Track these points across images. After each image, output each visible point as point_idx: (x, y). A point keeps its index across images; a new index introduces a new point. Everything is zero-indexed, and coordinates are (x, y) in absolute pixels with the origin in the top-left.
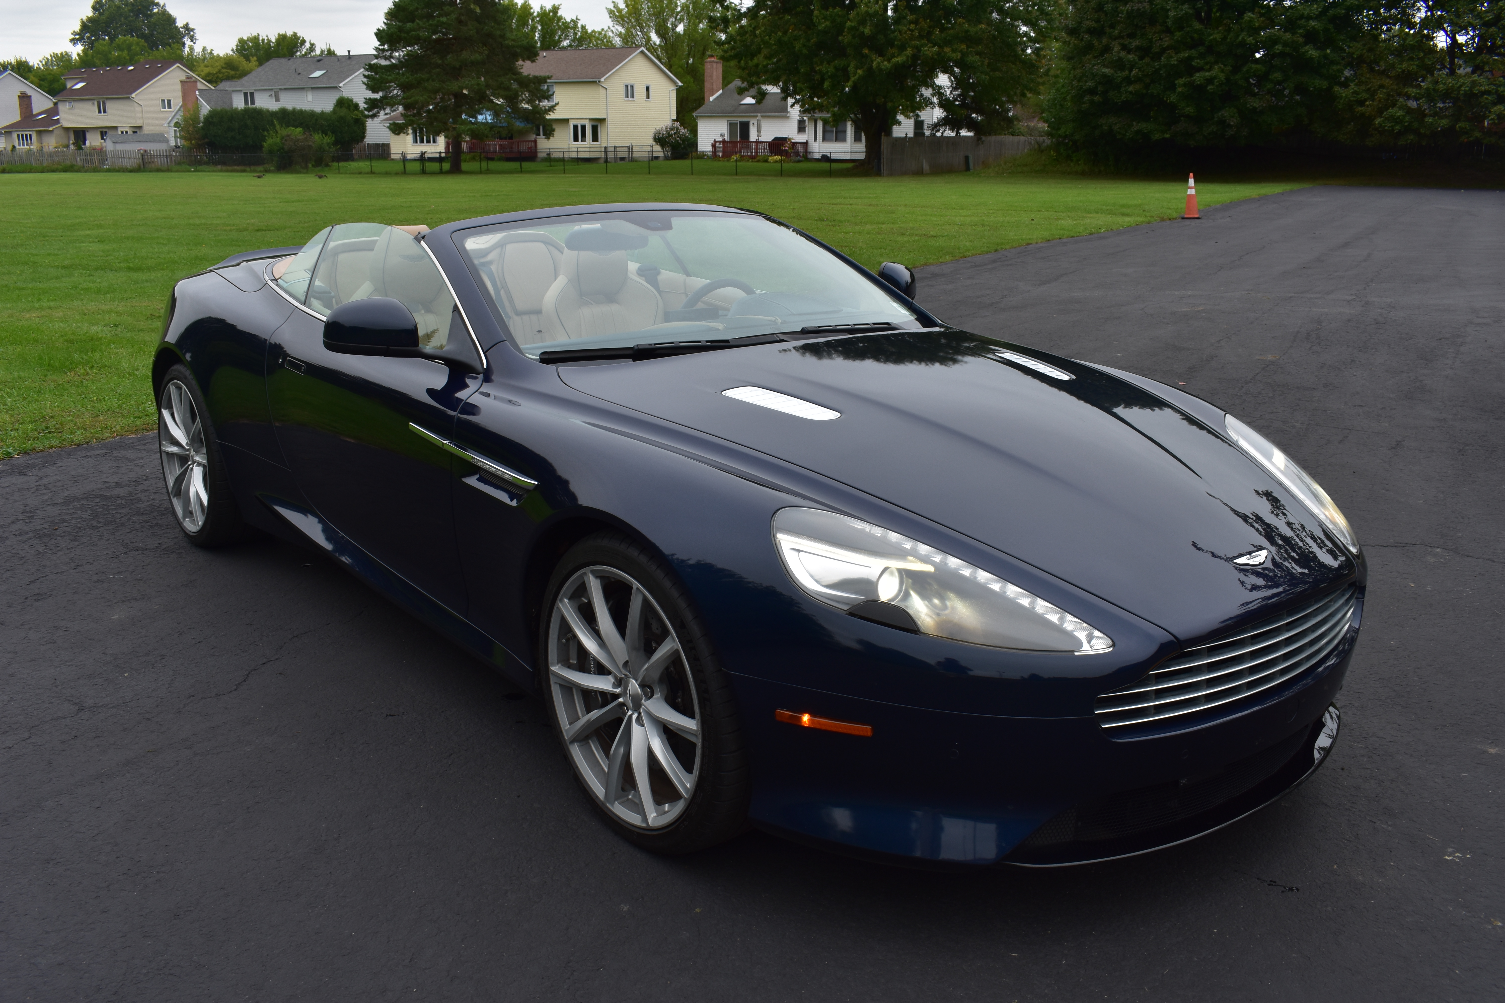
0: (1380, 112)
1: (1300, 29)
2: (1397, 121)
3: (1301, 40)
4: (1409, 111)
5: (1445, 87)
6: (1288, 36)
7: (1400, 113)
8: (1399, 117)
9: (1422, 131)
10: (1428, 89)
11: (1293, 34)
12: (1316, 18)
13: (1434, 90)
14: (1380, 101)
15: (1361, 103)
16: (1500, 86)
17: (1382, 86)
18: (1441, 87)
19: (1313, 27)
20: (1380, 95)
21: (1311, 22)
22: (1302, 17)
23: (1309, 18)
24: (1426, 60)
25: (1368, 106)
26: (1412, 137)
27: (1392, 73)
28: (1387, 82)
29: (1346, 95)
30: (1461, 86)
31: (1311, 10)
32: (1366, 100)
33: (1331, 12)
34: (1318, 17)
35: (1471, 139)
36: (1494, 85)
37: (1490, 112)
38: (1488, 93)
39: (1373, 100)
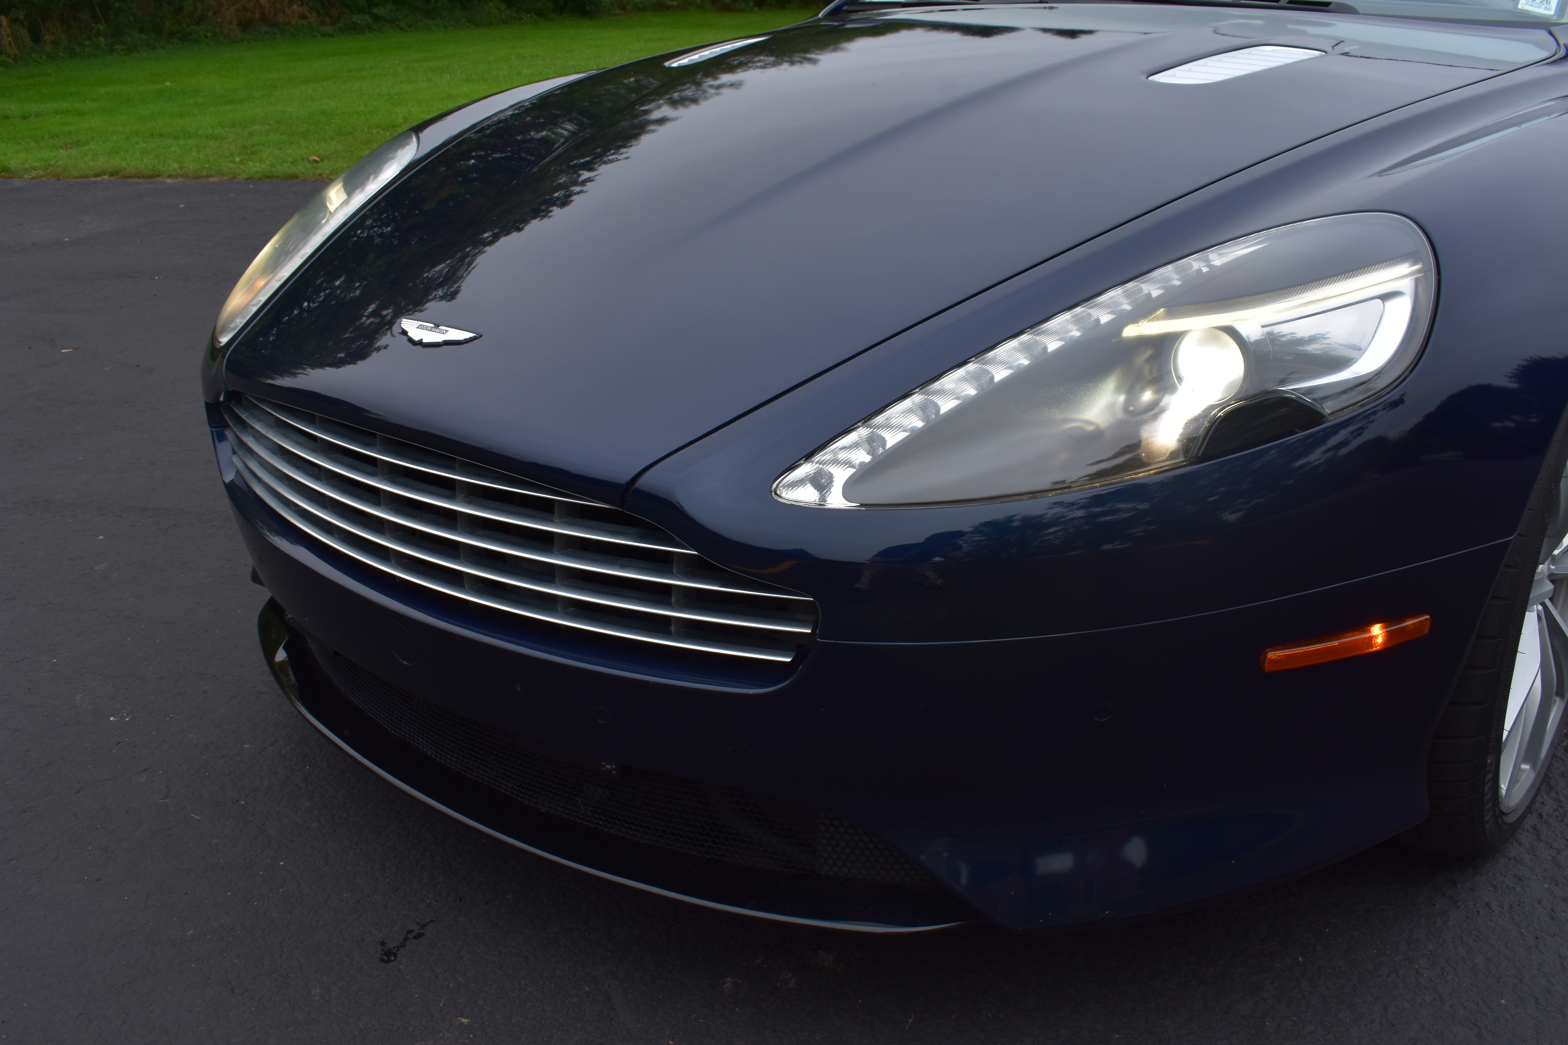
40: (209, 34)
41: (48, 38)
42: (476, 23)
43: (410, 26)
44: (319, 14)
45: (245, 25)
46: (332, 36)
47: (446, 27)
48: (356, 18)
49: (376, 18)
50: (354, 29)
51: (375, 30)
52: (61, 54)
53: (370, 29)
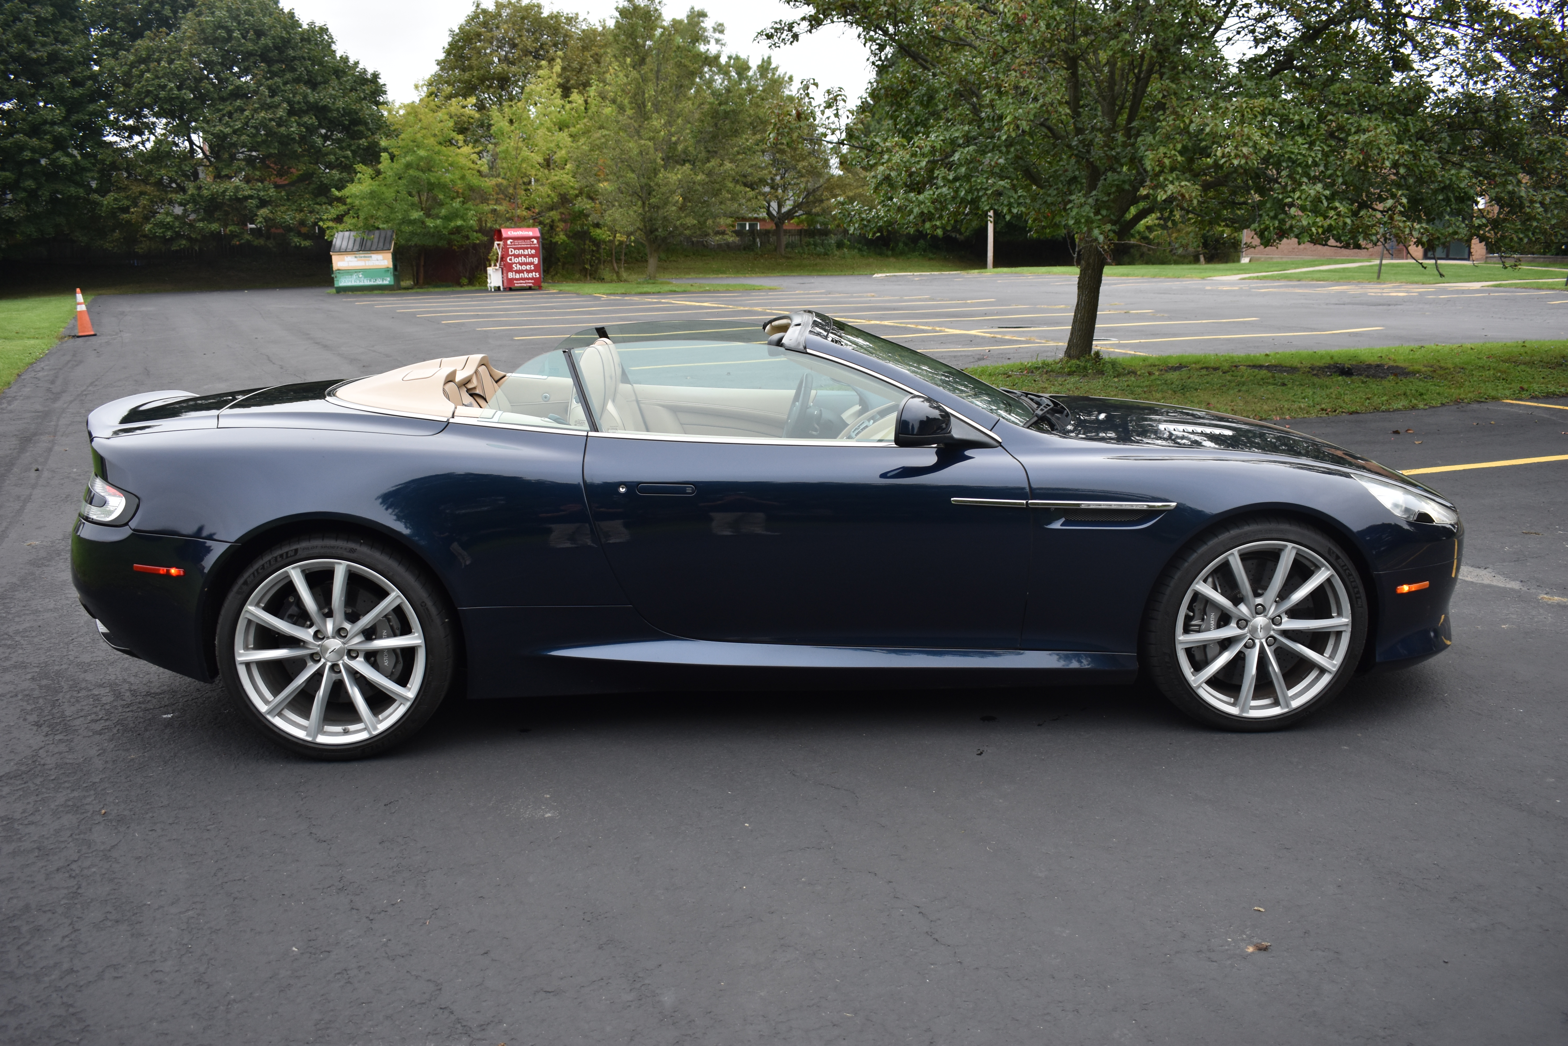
0: (147, 219)
1: (45, 135)
2: (168, 227)
3: (50, 146)
4: (177, 217)
5: (210, 193)
6: (35, 142)
7: (169, 219)
8: (168, 223)
9: (193, 236)
10: (192, 195)
11: (40, 139)
12: (59, 124)
13: (198, 195)
14: (144, 208)
15: (126, 210)
16: (259, 191)
17: (142, 193)
18: (205, 192)
19: (60, 133)
20: (143, 201)
21: (56, 127)
22: (45, 122)
23: (53, 123)
24: (183, 166)
25: (133, 213)
26: (184, 242)
27: (152, 180)
28: (149, 189)
29: (108, 203)
30: (224, 192)
31: (53, 116)
32: (128, 208)
33: (74, 118)
34: (62, 123)
35: (243, 241)
36: (255, 190)
37: (257, 215)
38: (251, 197)
39: (136, 205)
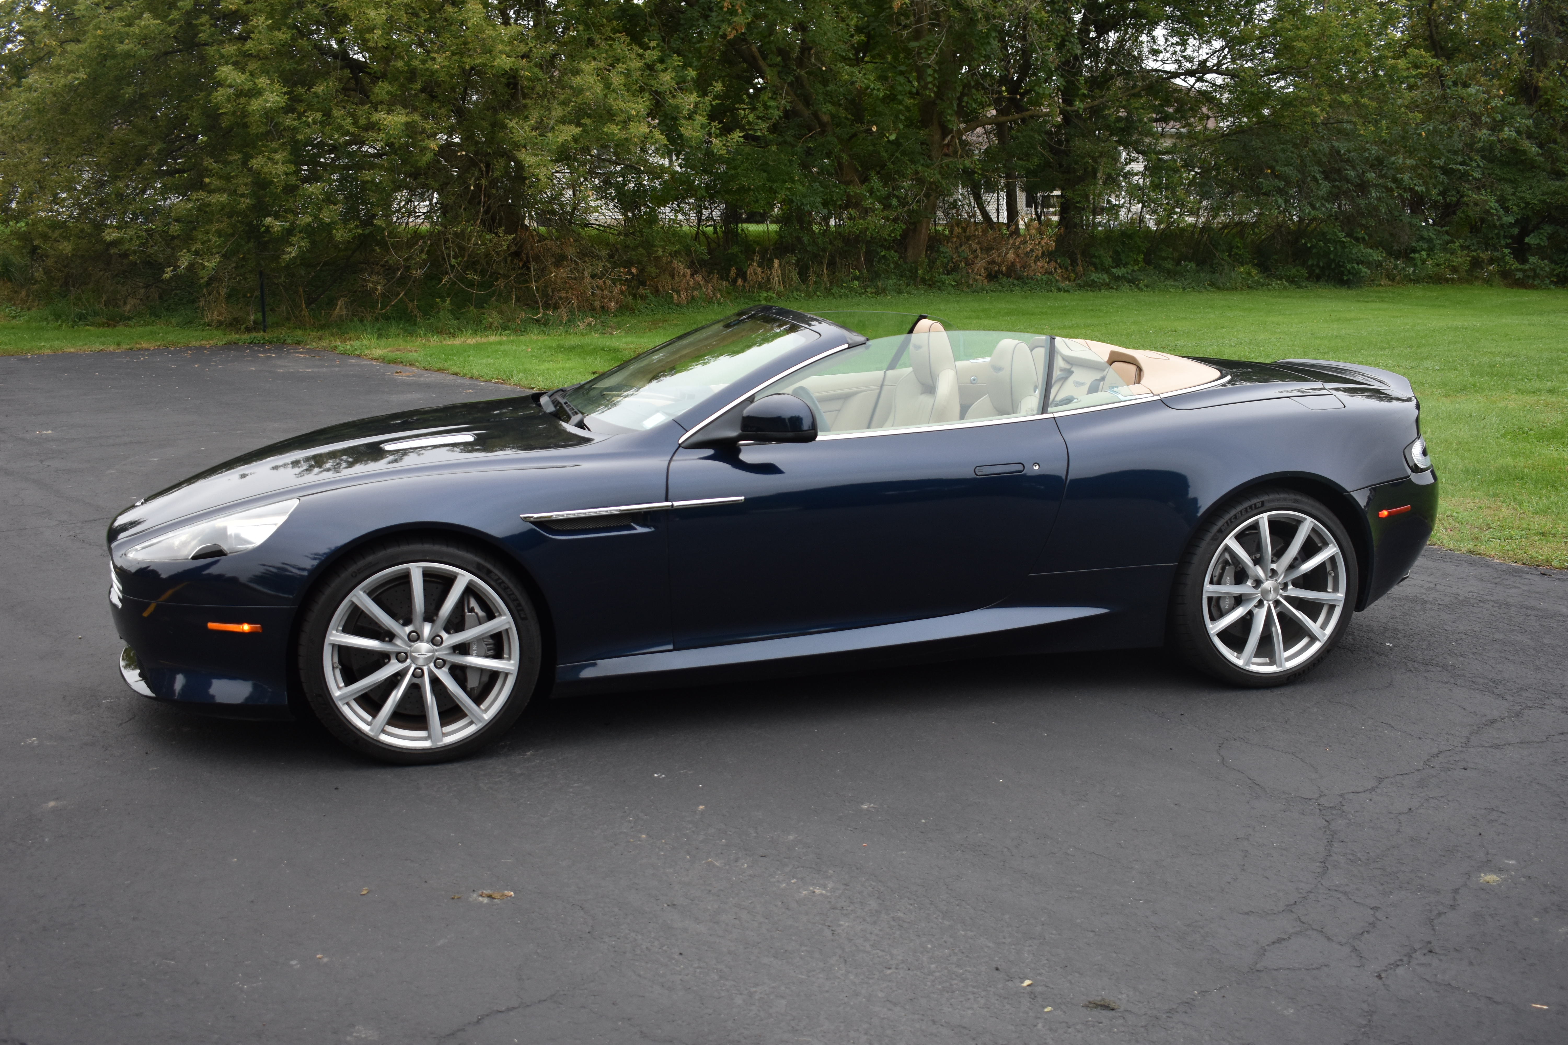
40: (953, 283)
41: (813, 278)
42: (1216, 286)
43: (1147, 286)
44: (1066, 269)
45: (992, 276)
46: (1068, 291)
47: (1184, 289)
48: (1094, 276)
49: (1117, 278)
50: (1093, 286)
51: (1112, 288)
52: (818, 293)
53: (1108, 286)
